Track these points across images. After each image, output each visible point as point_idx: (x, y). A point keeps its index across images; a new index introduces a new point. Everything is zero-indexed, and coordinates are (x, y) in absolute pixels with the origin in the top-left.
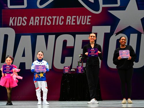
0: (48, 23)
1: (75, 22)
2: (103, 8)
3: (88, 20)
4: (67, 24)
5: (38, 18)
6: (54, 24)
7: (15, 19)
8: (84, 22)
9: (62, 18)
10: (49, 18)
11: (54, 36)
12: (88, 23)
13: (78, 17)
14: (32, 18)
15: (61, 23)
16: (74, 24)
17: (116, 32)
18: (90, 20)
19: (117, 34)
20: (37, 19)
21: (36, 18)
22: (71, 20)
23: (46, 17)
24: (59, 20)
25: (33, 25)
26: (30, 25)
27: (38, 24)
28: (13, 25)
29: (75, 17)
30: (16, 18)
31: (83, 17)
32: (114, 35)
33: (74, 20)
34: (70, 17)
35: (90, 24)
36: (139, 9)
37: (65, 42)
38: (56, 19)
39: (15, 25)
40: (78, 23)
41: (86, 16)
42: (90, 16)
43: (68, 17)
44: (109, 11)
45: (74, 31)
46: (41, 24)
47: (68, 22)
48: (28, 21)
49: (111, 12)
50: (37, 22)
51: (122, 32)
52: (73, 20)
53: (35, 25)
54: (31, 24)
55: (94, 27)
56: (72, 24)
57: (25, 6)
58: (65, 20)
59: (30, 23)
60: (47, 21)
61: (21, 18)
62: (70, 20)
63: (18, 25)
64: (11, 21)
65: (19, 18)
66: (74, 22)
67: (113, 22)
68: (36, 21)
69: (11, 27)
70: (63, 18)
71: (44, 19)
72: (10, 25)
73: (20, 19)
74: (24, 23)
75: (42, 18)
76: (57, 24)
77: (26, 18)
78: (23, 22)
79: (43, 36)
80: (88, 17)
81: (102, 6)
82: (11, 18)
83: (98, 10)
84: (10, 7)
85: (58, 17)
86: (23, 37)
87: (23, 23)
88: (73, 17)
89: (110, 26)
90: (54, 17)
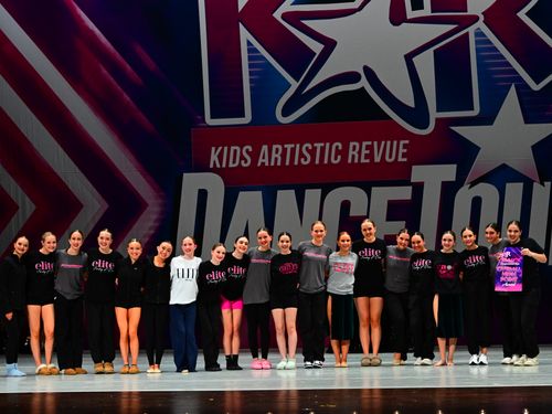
0: (302, 160)
1: (370, 156)
2: (437, 120)
3: (402, 150)
4: (350, 161)
5: (280, 147)
6: (317, 162)
7: (222, 151)
8: (390, 157)
9: (337, 147)
10: (307, 148)
11: (318, 192)
12: (400, 159)
13: (375, 143)
14: (265, 148)
15: (336, 159)
16: (368, 161)
17: (469, 179)
18: (405, 151)
19: (473, 184)
20: (277, 150)
21: (275, 147)
22: (360, 153)
23: (298, 146)
24: (329, 152)
25: (267, 164)
26: (259, 164)
27: (279, 164)
28: (218, 166)
29: (370, 143)
30: (226, 148)
31: (389, 143)
32: (466, 187)
33: (368, 152)
34: (357, 144)
35: (405, 160)
36: (527, 120)
37: (346, 206)
38: (323, 149)
39: (224, 166)
40: (377, 159)
41: (395, 143)
42: (407, 142)
43: (352, 144)
44: (453, 128)
45: (368, 178)
46: (287, 163)
47: (353, 156)
48: (255, 155)
49: (459, 129)
50: (276, 159)
51: (485, 178)
52: (364, 152)
53: (272, 164)
54: (263, 164)
55: (415, 168)
56: (363, 160)
57: (247, 119)
58: (344, 153)
59: (261, 160)
60: (301, 155)
61: (238, 148)
62: (357, 152)
63: (231, 165)
64: (214, 157)
65: (233, 148)
66: (367, 156)
67: (463, 154)
68: (274, 155)
69: (215, 170)
70: (340, 148)
71: (293, 150)
72: (211, 166)
73: (235, 151)
74: (246, 162)
75: (289, 147)
76: (326, 162)
77: (251, 150)
78: (242, 158)
79: (293, 191)
80: (402, 142)
81: (434, 114)
82: (213, 149)
83: (425, 126)
84: (210, 121)
85: (328, 144)
86: (242, 195)
87: (243, 162)
88: (365, 144)
89: (455, 166)
90: (319, 145)
